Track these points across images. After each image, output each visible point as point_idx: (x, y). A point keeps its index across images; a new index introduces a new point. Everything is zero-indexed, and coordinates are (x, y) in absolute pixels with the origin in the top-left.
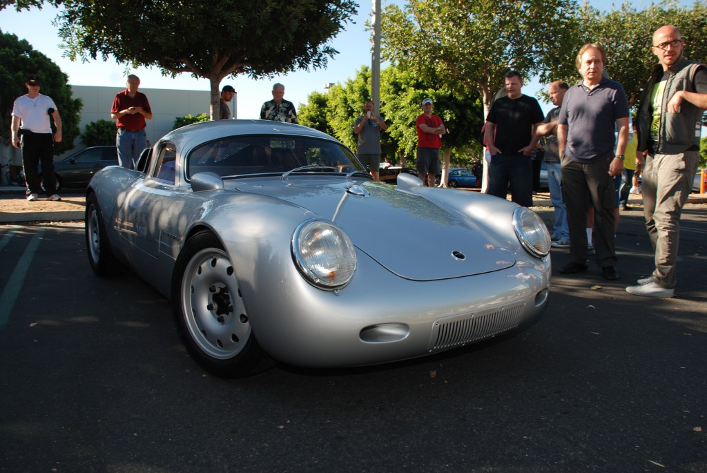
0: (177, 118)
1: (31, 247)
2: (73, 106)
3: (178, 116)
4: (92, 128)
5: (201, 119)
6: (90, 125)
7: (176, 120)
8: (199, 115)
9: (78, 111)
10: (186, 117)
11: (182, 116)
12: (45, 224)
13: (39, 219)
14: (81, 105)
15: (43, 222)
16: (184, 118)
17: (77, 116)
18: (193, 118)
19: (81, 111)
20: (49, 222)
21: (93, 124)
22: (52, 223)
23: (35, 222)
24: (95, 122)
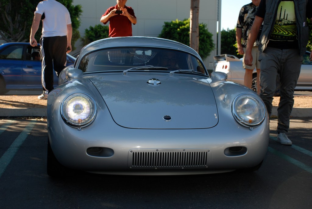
0: (165, 23)
1: (18, 142)
2: (74, 12)
3: (166, 21)
4: (90, 33)
5: (187, 23)
6: (89, 29)
7: (164, 24)
8: (185, 20)
9: (78, 16)
10: (174, 22)
11: (169, 21)
12: (35, 120)
13: (31, 115)
14: (80, 11)
15: (34, 117)
16: (172, 22)
17: (78, 21)
18: (180, 23)
19: (80, 16)
20: (40, 117)
21: (92, 29)
22: (42, 119)
23: (28, 117)
24: (94, 26)
